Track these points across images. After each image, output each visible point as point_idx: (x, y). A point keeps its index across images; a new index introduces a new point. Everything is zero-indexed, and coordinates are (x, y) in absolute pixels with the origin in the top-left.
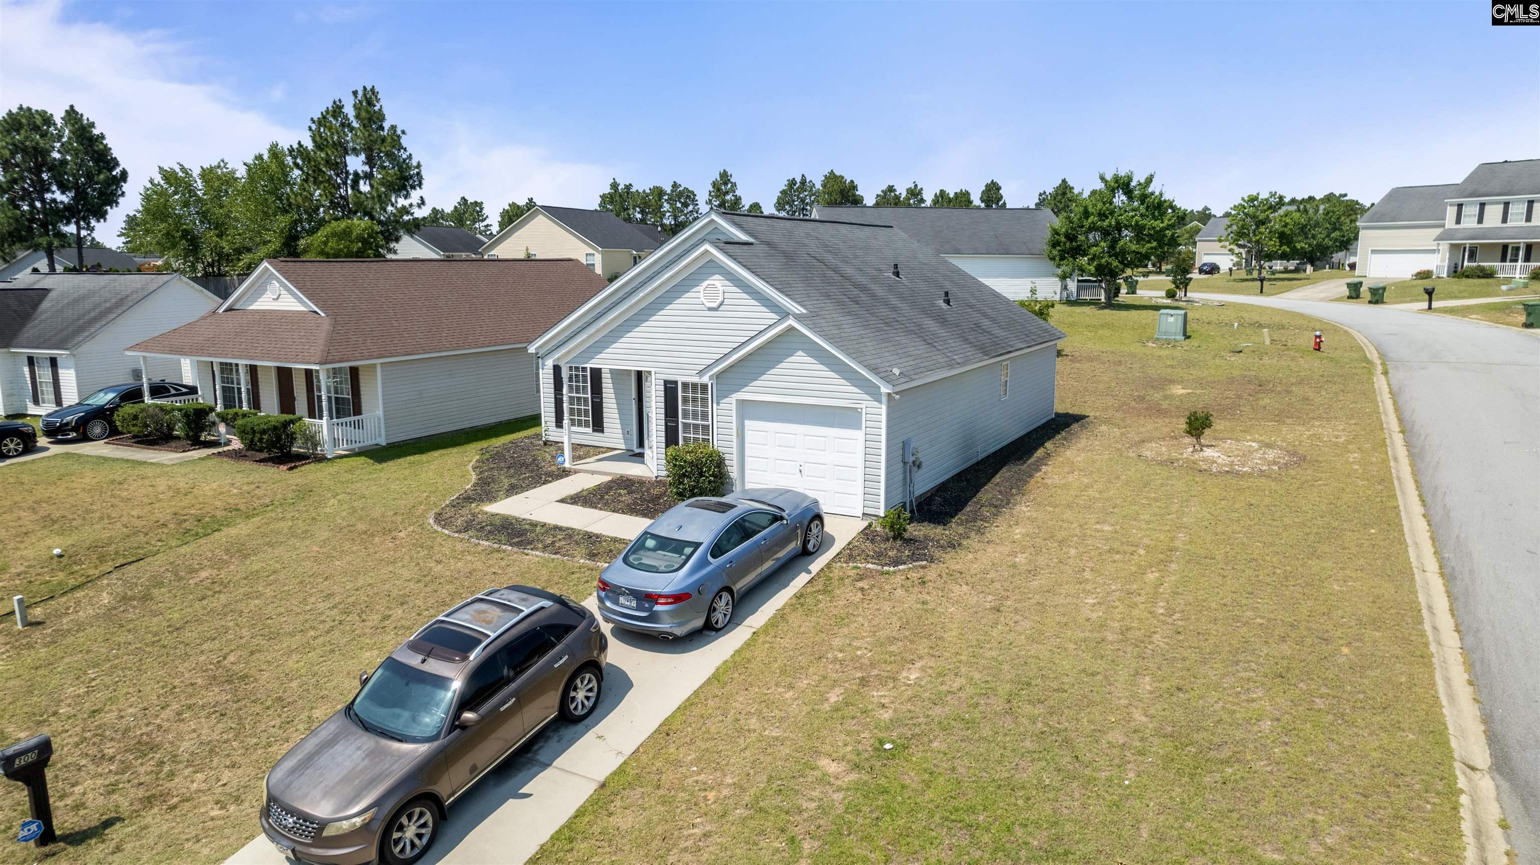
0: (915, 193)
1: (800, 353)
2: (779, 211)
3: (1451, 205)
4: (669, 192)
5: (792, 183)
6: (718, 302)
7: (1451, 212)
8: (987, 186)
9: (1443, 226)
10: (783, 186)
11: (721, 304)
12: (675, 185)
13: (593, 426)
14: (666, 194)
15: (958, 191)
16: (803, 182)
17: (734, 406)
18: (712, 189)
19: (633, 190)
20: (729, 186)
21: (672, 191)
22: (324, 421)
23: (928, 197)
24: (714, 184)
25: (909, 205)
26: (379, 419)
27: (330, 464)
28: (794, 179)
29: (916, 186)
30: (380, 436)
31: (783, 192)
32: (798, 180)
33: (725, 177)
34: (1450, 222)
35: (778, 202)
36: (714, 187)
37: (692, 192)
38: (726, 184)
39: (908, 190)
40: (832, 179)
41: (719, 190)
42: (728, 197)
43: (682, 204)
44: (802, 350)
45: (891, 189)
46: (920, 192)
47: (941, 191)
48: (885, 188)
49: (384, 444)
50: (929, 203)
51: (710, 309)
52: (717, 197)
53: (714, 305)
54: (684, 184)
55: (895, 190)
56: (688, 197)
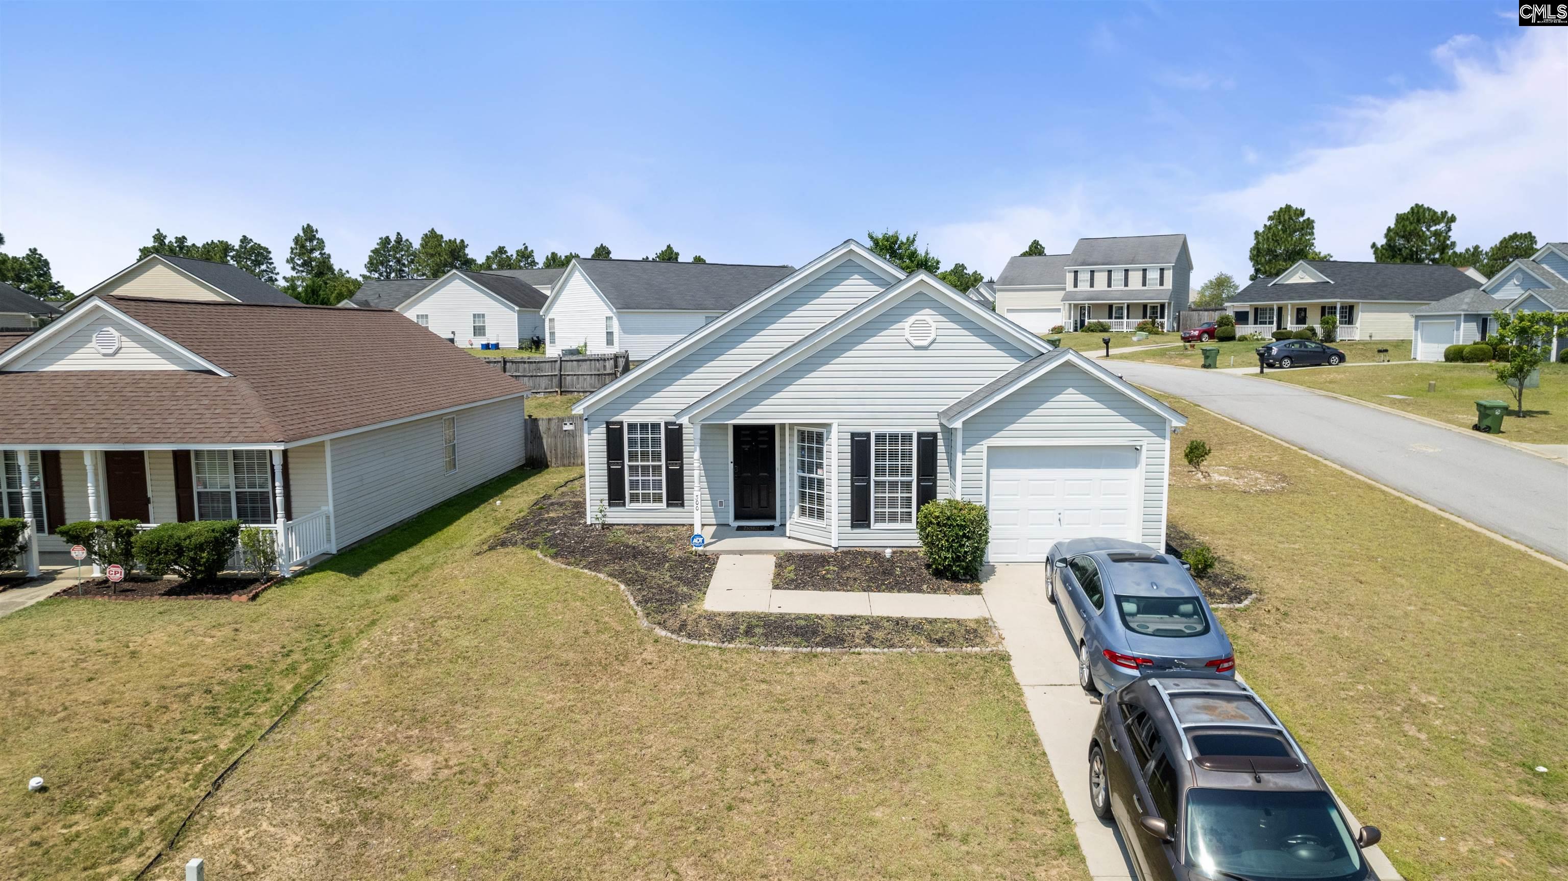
0: (525, 255)
1: (1071, 390)
2: (370, 272)
3: (1069, 272)
4: (237, 247)
5: (385, 241)
6: (930, 340)
7: (1070, 277)
8: (596, 250)
9: (1064, 289)
10: (374, 245)
11: (933, 342)
12: (245, 240)
13: (668, 500)
14: (233, 249)
15: (568, 254)
16: (399, 240)
17: (984, 455)
18: (294, 246)
19: (189, 243)
20: (315, 243)
21: (240, 246)
22: (279, 525)
23: (540, 259)
24: (297, 240)
25: (520, 268)
26: (328, 517)
27: (288, 588)
28: (388, 237)
29: (526, 248)
30: (329, 541)
31: (375, 251)
32: (393, 238)
33: (309, 233)
34: (1069, 286)
35: (371, 262)
36: (296, 243)
37: (266, 250)
38: (311, 240)
39: (518, 252)
40: (432, 238)
41: (303, 246)
42: (316, 254)
43: (253, 261)
44: (1073, 387)
45: (501, 250)
46: (531, 255)
47: (553, 254)
48: (495, 249)
49: (335, 552)
50: (541, 265)
51: (917, 348)
52: (300, 255)
53: (925, 343)
54: (258, 239)
55: (506, 252)
56: (259, 254)
